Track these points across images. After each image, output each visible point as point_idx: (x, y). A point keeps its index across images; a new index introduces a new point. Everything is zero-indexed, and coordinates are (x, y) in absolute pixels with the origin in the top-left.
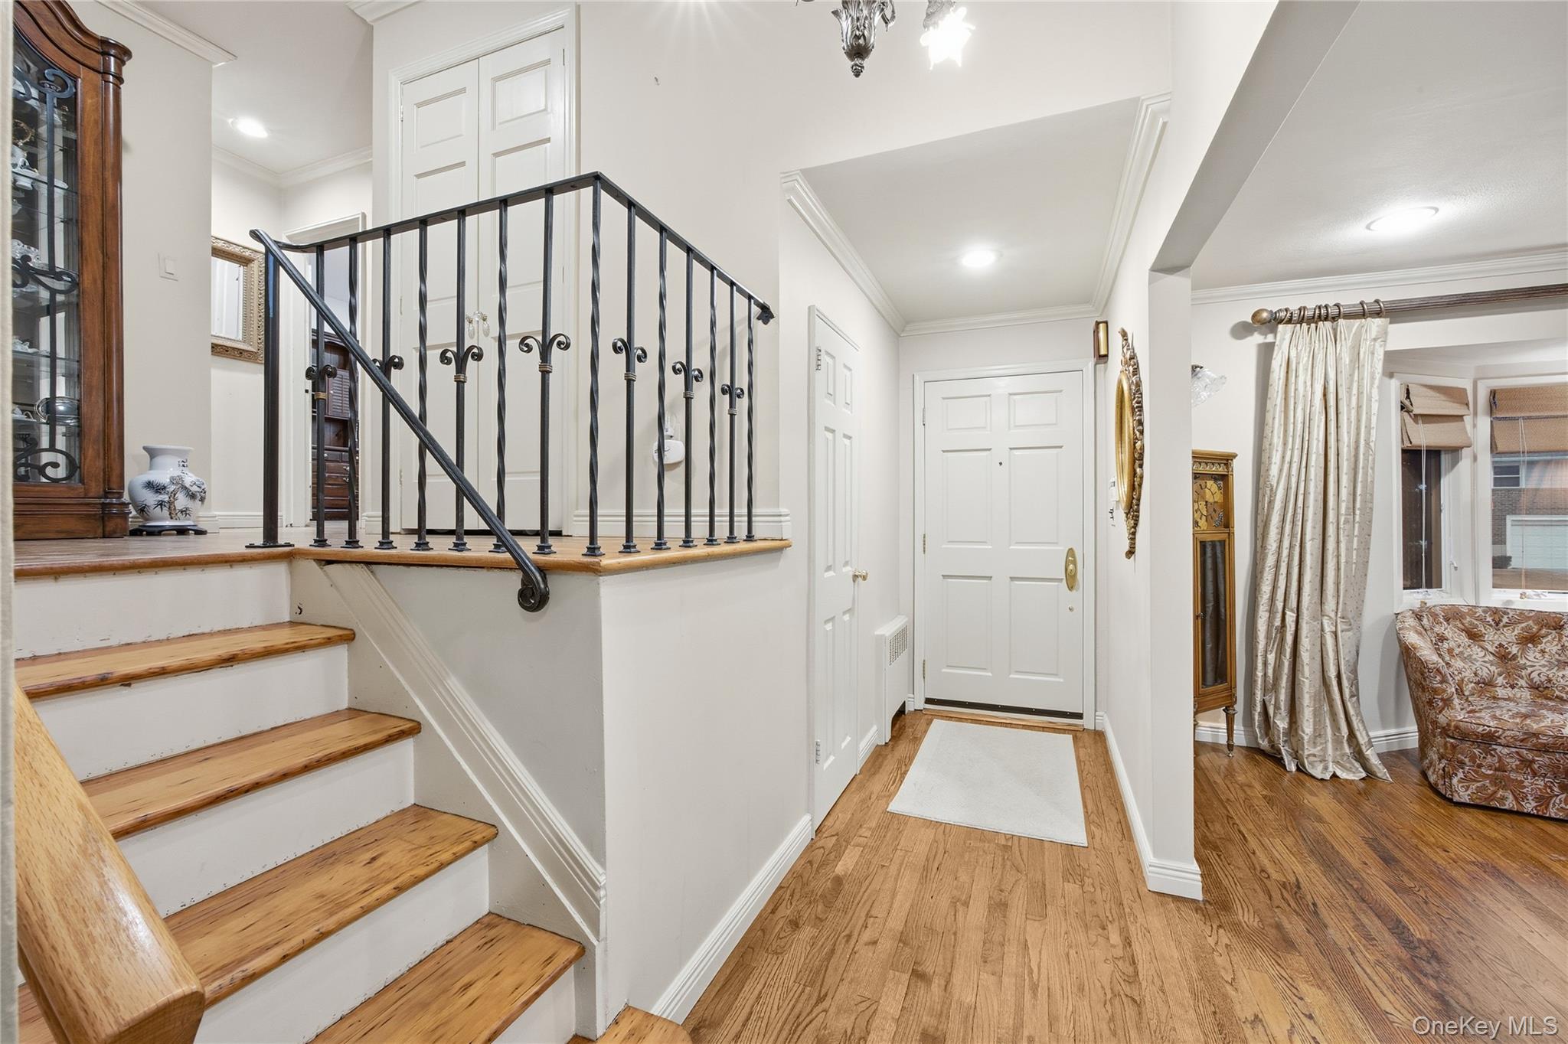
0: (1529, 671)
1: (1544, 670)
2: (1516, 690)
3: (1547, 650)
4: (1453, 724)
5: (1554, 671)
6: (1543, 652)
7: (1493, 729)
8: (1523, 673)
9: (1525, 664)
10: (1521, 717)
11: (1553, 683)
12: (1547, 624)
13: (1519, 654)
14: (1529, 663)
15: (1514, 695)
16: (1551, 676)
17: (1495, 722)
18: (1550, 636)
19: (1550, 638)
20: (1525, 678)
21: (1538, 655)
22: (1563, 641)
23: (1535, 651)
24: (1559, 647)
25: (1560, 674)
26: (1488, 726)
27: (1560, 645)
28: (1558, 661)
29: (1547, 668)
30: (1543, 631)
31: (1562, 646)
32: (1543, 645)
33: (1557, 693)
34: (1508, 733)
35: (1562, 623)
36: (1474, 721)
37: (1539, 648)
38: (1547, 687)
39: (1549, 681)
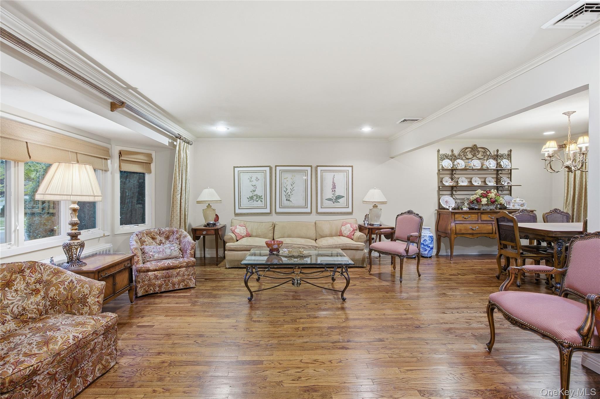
0: (11, 308)
1: (20, 303)
2: (6, 324)
3: (19, 289)
4: (7, 380)
5: (26, 301)
6: (16, 291)
7: (35, 366)
8: (8, 310)
9: (8, 303)
10: (44, 344)
11: (27, 310)
12: (14, 271)
13: (3, 298)
14: (10, 302)
15: (6, 329)
16: (24, 306)
17: (35, 359)
18: (18, 279)
19: (18, 280)
20: (10, 314)
21: (14, 294)
22: (27, 280)
23: (11, 292)
24: (25, 284)
25: (29, 302)
26: (31, 366)
27: (25, 283)
28: (26, 294)
29: (21, 301)
30: (13, 277)
31: (27, 283)
32: (15, 286)
33: (29, 315)
34: (44, 363)
35: (23, 268)
36: (22, 368)
37: (13, 289)
38: (23, 314)
39: (24, 309)
